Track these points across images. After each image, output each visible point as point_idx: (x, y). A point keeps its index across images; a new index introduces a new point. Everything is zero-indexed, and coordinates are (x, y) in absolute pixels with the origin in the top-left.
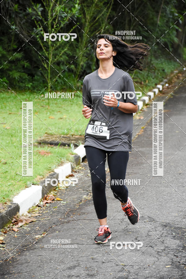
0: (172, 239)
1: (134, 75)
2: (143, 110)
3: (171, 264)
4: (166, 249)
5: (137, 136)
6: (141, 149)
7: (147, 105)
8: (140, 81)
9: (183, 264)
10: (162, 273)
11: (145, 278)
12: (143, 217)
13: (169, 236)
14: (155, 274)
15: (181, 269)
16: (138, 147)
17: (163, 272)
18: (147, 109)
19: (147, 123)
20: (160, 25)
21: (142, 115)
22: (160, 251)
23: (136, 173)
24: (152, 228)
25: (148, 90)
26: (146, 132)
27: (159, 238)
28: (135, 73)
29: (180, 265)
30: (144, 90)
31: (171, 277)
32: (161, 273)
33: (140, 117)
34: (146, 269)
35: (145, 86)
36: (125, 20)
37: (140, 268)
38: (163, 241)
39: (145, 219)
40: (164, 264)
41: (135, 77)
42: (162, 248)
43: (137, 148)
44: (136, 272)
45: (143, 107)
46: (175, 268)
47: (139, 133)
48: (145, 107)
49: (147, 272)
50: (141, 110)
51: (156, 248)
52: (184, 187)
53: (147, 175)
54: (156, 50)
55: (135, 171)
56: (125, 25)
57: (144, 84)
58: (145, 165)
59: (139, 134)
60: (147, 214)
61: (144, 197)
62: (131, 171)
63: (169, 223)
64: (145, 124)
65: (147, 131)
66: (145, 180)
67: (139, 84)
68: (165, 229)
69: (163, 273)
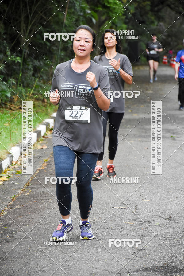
1: (34, 90)
2: (45, 136)
5: (38, 171)
7: (51, 130)
8: (42, 98)
16: (39, 186)
18: (51, 135)
20: (67, 26)
21: (44, 144)
23: (35, 223)
25: (52, 110)
26: (50, 166)
28: (35, 88)
30: (47, 110)
33: (42, 146)
35: (48, 105)
36: (20, 17)
41: (36, 92)
43: (38, 188)
45: (46, 133)
47: (41, 167)
48: (49, 133)
50: (43, 137)
52: (99, 240)
53: (51, 225)
54: (62, 57)
55: (35, 219)
56: (20, 22)
57: (47, 102)
58: (48, 211)
59: (41, 169)
61: (45, 256)
62: (29, 220)
64: (49, 156)
65: (51, 164)
66: (48, 232)
67: (40, 102)
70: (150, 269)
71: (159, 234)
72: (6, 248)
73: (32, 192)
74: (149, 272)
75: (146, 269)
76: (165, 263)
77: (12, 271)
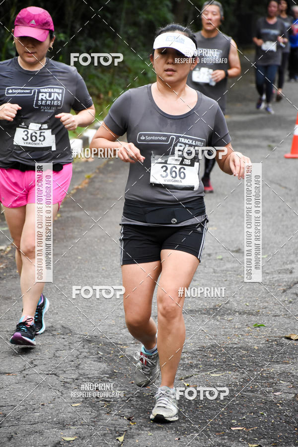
0: (94, 361)
3: (82, 401)
4: (81, 378)
6: (76, 214)
9: (102, 401)
10: (62, 416)
11: (32, 424)
12: (52, 326)
13: (91, 356)
14: (50, 417)
15: (98, 407)
17: (65, 414)
19: (99, 169)
22: (68, 380)
24: (65, 345)
27: (72, 361)
29: (97, 402)
31: (77, 421)
32: (60, 415)
34: (35, 411)
37: (26, 409)
38: (79, 365)
39: (55, 330)
40: (71, 401)
42: (74, 377)
43: (70, 211)
44: (18, 416)
46: (87, 407)
47: (79, 185)
49: (38, 414)
51: (62, 377)
53: (77, 258)
59: (80, 187)
60: (62, 322)
63: (96, 336)
64: (94, 171)
66: (71, 266)
68: (86, 346)
69: (64, 416)
70: (196, 311)
71: (218, 269)
72: (12, 285)
73: (61, 216)
74: (194, 315)
75: (191, 311)
76: (217, 304)
77: (14, 312)
